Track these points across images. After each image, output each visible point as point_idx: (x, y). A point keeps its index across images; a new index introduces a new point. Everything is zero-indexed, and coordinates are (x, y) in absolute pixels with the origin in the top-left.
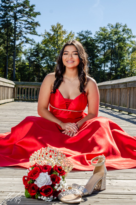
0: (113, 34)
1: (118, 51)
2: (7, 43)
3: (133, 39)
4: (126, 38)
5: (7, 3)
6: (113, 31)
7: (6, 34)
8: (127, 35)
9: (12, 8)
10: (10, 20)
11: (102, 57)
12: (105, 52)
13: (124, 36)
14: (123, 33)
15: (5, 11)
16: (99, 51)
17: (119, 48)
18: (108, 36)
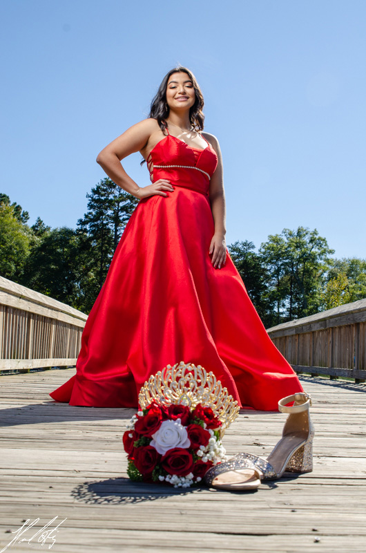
0: (292, 248)
1: (303, 279)
2: (101, 265)
3: (329, 256)
4: (317, 254)
5: (102, 196)
6: (292, 242)
7: (100, 249)
8: (319, 249)
9: (111, 204)
10: (107, 224)
11: (274, 289)
12: (278, 280)
13: (313, 250)
14: (311, 245)
15: (99, 208)
16: (268, 278)
17: (304, 271)
18: (284, 251)
